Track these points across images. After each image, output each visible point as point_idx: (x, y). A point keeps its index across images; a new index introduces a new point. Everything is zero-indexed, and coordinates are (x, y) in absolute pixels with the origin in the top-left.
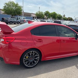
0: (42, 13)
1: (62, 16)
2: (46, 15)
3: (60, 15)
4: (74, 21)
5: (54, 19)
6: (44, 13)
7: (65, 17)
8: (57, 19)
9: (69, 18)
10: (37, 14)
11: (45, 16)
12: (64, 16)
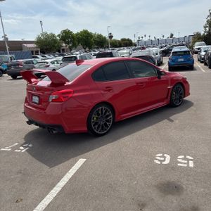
0: (53, 36)
1: (105, 38)
2: (64, 40)
3: (100, 36)
4: (135, 45)
5: (87, 49)
6: (59, 36)
7: (113, 38)
8: (96, 46)
9: (123, 40)
10: (39, 42)
11: (64, 45)
12: (111, 37)
